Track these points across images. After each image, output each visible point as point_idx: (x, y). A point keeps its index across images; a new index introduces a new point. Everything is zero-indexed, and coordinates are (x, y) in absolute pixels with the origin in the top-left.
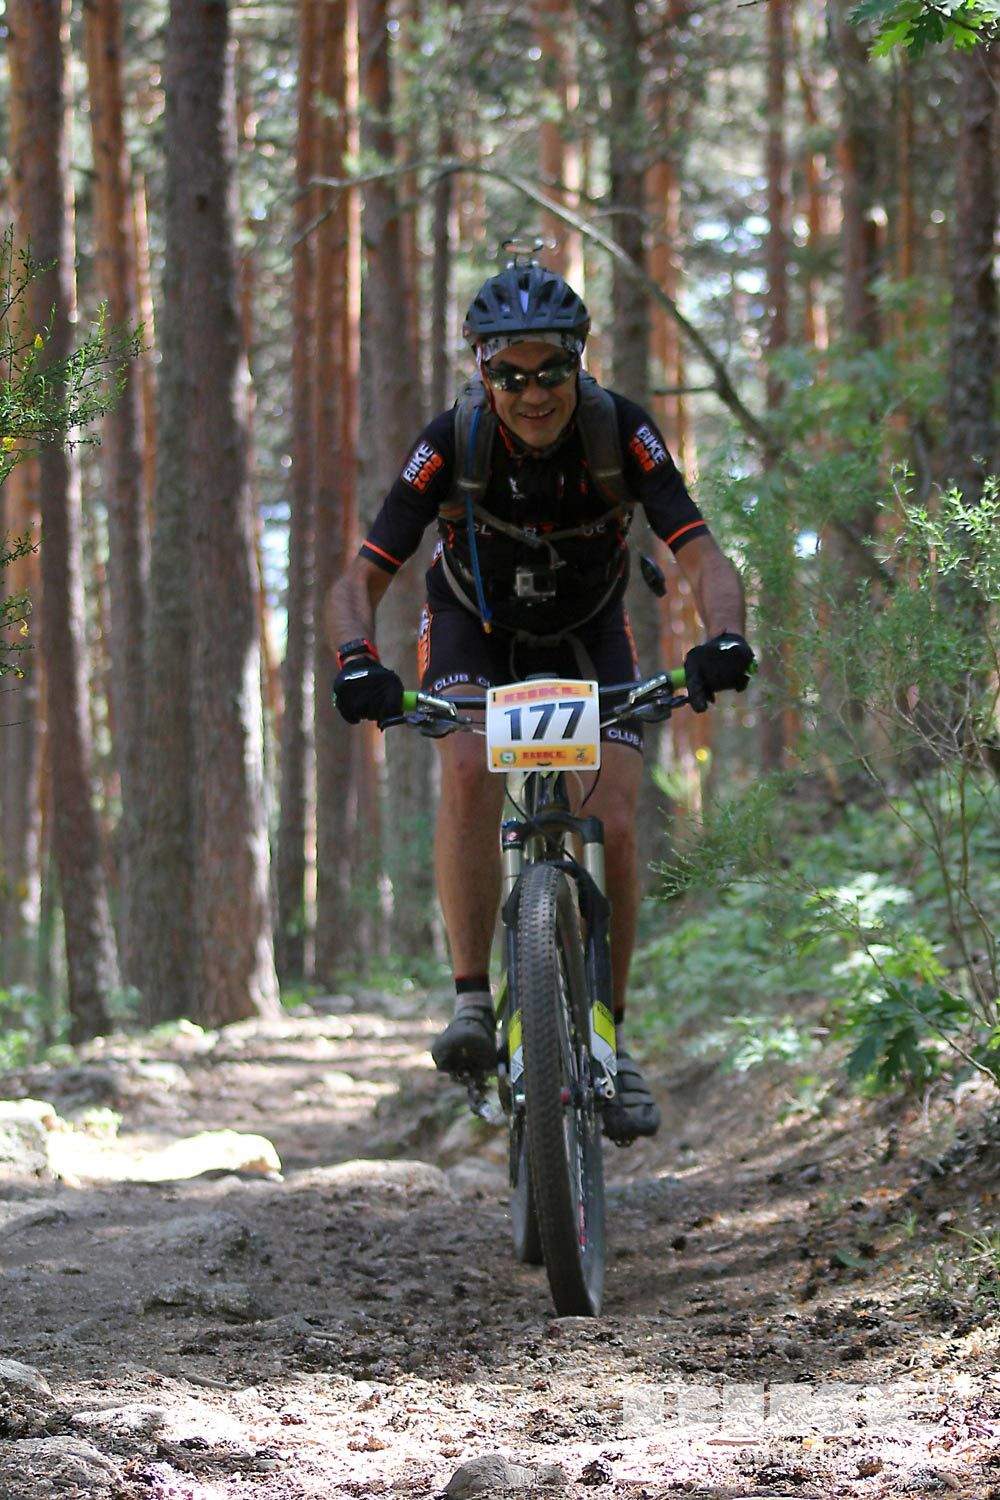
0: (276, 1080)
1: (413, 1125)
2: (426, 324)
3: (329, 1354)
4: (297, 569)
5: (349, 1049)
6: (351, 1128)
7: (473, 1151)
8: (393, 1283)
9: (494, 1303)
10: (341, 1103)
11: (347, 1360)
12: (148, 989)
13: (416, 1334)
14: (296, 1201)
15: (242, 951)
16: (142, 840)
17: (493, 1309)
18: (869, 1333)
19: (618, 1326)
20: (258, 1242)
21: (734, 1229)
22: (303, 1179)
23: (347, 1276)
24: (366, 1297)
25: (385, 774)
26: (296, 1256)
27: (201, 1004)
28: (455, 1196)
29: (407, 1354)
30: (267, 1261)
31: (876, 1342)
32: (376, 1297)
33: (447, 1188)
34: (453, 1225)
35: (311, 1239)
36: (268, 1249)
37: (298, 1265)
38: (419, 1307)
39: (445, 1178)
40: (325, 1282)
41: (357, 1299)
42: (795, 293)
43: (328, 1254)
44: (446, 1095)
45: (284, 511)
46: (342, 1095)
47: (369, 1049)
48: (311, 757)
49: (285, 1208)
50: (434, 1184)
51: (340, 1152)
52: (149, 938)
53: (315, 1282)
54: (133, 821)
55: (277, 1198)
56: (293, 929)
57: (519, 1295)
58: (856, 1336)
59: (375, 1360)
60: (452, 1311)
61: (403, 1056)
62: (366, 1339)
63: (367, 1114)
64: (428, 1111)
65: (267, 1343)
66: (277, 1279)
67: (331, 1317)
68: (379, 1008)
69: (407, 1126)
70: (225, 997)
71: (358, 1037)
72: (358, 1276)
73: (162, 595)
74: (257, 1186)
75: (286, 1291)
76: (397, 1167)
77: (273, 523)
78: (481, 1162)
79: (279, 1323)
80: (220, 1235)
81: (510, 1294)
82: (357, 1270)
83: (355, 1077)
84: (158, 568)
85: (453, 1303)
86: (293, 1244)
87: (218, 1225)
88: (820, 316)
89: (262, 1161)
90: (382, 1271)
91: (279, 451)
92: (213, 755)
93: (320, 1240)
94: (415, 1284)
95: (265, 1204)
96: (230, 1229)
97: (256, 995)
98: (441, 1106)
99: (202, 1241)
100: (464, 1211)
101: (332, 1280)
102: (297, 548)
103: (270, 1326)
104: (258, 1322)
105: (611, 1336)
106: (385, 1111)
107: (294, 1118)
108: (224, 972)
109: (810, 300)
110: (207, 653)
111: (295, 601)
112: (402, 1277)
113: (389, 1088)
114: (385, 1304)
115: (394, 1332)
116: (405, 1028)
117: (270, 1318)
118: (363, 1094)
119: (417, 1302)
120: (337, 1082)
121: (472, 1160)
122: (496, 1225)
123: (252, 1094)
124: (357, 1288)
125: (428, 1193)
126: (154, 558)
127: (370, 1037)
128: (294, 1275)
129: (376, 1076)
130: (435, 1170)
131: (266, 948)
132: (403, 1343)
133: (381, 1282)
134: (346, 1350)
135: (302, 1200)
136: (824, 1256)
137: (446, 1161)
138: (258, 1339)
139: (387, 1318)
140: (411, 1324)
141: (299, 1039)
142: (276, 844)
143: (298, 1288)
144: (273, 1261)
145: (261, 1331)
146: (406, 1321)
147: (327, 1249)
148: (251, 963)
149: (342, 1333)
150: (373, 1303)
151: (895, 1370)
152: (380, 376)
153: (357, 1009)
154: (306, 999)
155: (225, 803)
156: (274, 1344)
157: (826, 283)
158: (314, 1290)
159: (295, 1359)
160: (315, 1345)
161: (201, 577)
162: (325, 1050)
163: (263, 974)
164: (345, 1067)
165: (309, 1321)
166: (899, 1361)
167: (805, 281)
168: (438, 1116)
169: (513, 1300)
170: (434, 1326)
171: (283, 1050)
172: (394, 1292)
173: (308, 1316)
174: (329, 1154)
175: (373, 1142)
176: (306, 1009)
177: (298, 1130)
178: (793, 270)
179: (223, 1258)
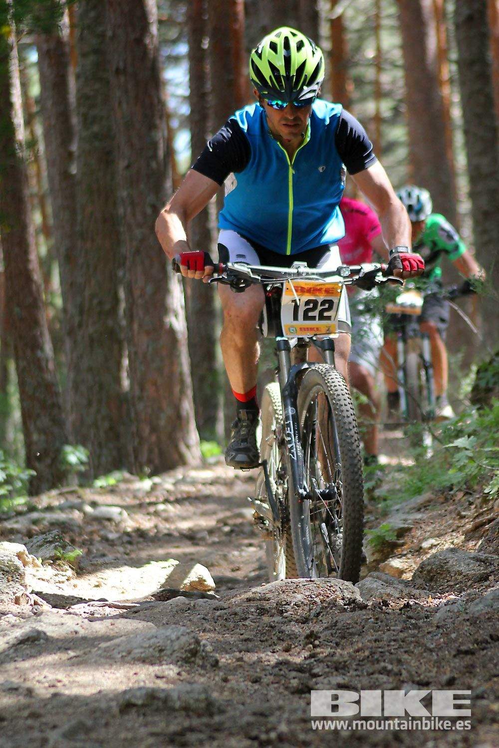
4: (197, 96)
12: (90, 446)
14: (235, 614)
15: (169, 411)
16: (80, 325)
20: (207, 649)
24: (302, 690)
26: (240, 659)
27: (136, 458)
28: (367, 604)
30: (215, 665)
32: (309, 690)
33: (360, 598)
35: (250, 645)
36: (216, 655)
39: (357, 590)
40: (265, 680)
41: (293, 693)
43: (266, 657)
45: (183, 49)
49: (225, 620)
52: (90, 404)
53: (256, 681)
54: (71, 309)
55: (217, 612)
65: (226, 733)
66: (225, 679)
70: (156, 450)
72: (294, 674)
73: (87, 121)
74: (200, 603)
75: (233, 690)
78: (382, 576)
79: (233, 717)
80: (176, 646)
82: (292, 669)
84: (83, 98)
87: (173, 637)
89: (201, 581)
90: (312, 668)
92: (138, 252)
96: (184, 639)
97: (181, 447)
99: (161, 651)
101: (270, 678)
102: (197, 78)
103: (225, 720)
104: (216, 717)
108: (154, 429)
110: (128, 167)
111: (197, 123)
117: (225, 712)
124: (295, 683)
126: (78, 91)
128: (238, 675)
130: (347, 583)
131: (188, 408)
133: (311, 678)
138: (218, 730)
144: (220, 664)
145: (220, 724)
155: (149, 289)
158: (256, 686)
161: (120, 103)
179: (179, 663)
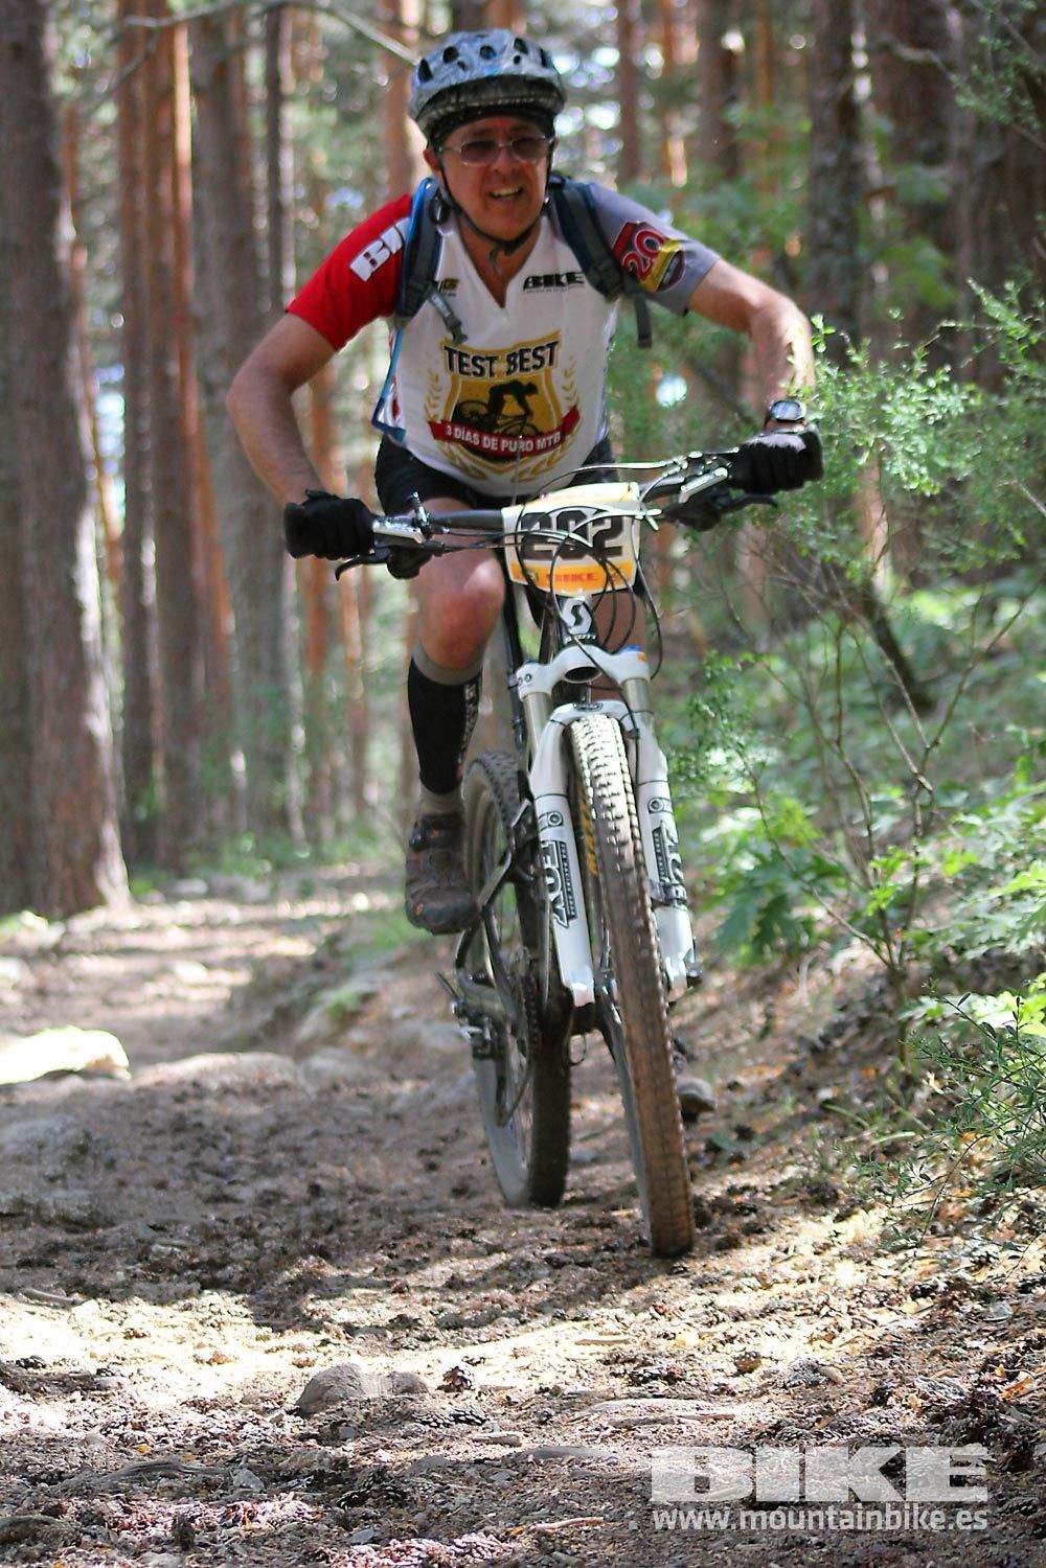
0: (126, 974)
1: (268, 1016)
2: (260, 172)
3: (174, 1262)
4: (132, 435)
5: (202, 938)
6: (205, 1021)
7: (331, 1041)
8: (244, 1184)
9: (351, 1201)
10: (195, 995)
11: (193, 1267)
13: (265, 1238)
14: (141, 1101)
15: (85, 838)
17: (351, 1208)
18: (746, 1220)
19: (480, 1221)
20: (103, 1144)
21: (604, 1114)
22: (150, 1076)
23: (196, 1179)
24: (218, 1199)
25: (235, 646)
26: (142, 1158)
27: (45, 895)
28: (311, 1089)
29: (257, 1259)
30: (111, 1165)
31: (753, 1230)
32: (227, 1199)
33: (302, 1081)
34: (307, 1120)
35: (158, 1140)
36: (112, 1153)
37: (144, 1168)
38: (273, 1208)
39: (300, 1070)
40: (174, 1184)
41: (206, 1202)
42: (648, 126)
43: (176, 1156)
44: (301, 983)
45: (117, 374)
46: (196, 986)
47: (223, 936)
48: (154, 631)
49: (131, 1108)
50: (288, 1077)
51: (193, 1047)
53: (162, 1186)
55: (122, 1098)
56: (142, 813)
57: (378, 1192)
58: (733, 1225)
59: (222, 1266)
60: (306, 1211)
61: (258, 943)
62: (215, 1245)
63: (221, 1006)
64: (282, 999)
65: (110, 1252)
66: (122, 1184)
67: (177, 1223)
68: (233, 895)
69: (262, 1016)
70: (71, 887)
71: (210, 925)
72: (208, 1177)
74: (101, 1085)
75: (131, 1197)
76: (249, 1060)
77: (108, 387)
78: (338, 1052)
79: (122, 1231)
80: (61, 1139)
81: (369, 1190)
82: (207, 1171)
83: (208, 966)
85: (308, 1203)
86: (139, 1146)
87: (57, 1129)
88: (677, 150)
89: (108, 1059)
90: (232, 1170)
91: (111, 310)
92: (49, 633)
93: (168, 1140)
94: (267, 1184)
95: (111, 1103)
96: (70, 1133)
97: (103, 884)
98: (296, 994)
99: (41, 1146)
100: (318, 1105)
101: (181, 1183)
102: (132, 414)
103: (111, 1235)
104: (100, 1231)
105: (473, 1232)
106: (238, 1004)
107: (143, 1012)
108: (68, 861)
109: (666, 134)
110: (39, 525)
111: (132, 469)
112: (255, 1177)
113: (242, 978)
114: (236, 1206)
115: (243, 1236)
116: (260, 913)
117: (112, 1225)
118: (217, 985)
119: (270, 1202)
120: (189, 972)
121: (330, 1050)
122: (353, 1119)
123: (101, 988)
124: (207, 1190)
125: (284, 1086)
127: (225, 924)
128: (141, 1178)
129: (230, 964)
130: (288, 1062)
131: (111, 834)
132: (253, 1248)
133: (232, 1183)
134: (193, 1256)
135: (147, 1098)
136: (698, 1140)
137: (302, 1052)
138: (100, 1249)
139: (238, 1221)
140: (261, 1226)
141: (149, 928)
142: (121, 725)
143: (144, 1192)
144: (118, 1165)
145: (103, 1240)
146: (256, 1225)
147: (175, 1149)
148: (96, 851)
149: (188, 1239)
150: (226, 1206)
151: (773, 1259)
152: (213, 228)
153: (211, 894)
154: (156, 886)
155: (63, 683)
156: (117, 1254)
157: (683, 116)
158: (161, 1193)
159: (138, 1269)
160: (159, 1253)
161: (29, 445)
162: (176, 938)
163: (109, 863)
164: (200, 956)
165: (154, 1228)
166: (778, 1249)
167: (660, 113)
168: (293, 1005)
169: (371, 1197)
170: (285, 1229)
171: (133, 941)
172: (246, 1193)
173: (152, 1223)
174: (181, 1049)
175: (226, 1035)
176: (157, 896)
177: (148, 1024)
178: (646, 102)
179: (64, 1163)
